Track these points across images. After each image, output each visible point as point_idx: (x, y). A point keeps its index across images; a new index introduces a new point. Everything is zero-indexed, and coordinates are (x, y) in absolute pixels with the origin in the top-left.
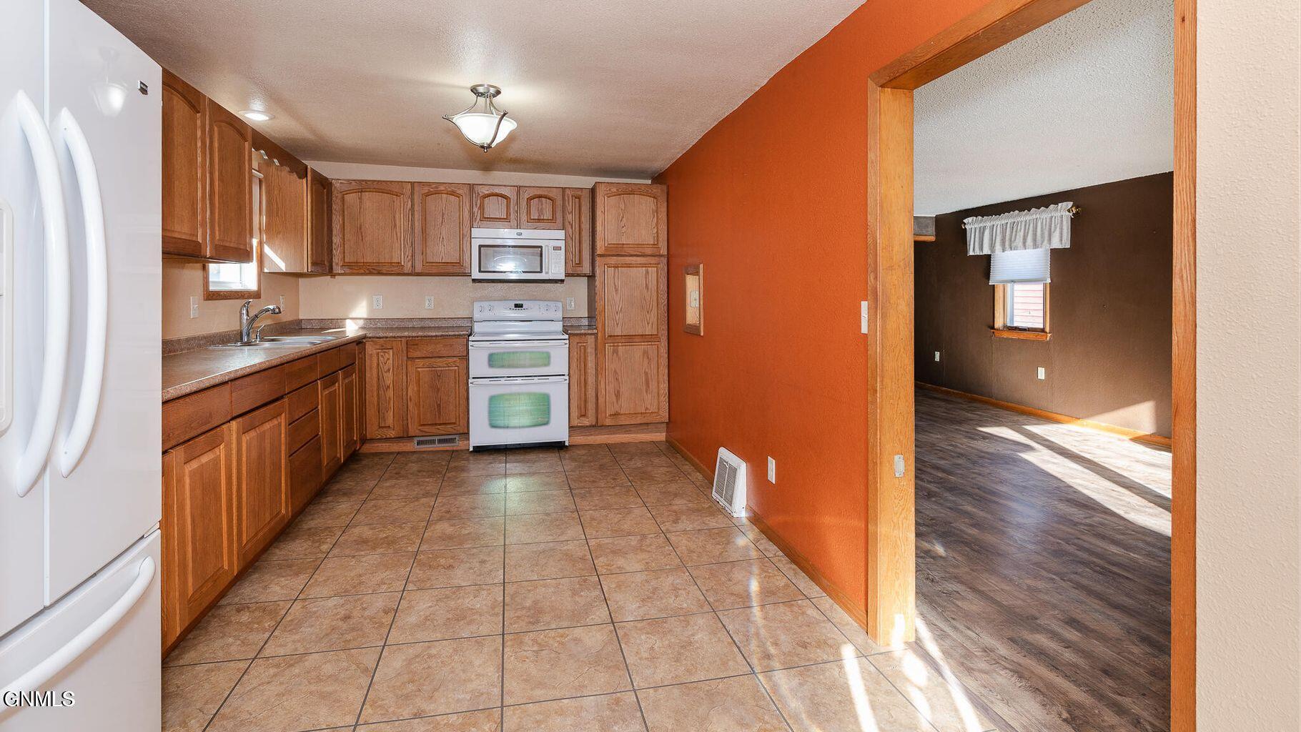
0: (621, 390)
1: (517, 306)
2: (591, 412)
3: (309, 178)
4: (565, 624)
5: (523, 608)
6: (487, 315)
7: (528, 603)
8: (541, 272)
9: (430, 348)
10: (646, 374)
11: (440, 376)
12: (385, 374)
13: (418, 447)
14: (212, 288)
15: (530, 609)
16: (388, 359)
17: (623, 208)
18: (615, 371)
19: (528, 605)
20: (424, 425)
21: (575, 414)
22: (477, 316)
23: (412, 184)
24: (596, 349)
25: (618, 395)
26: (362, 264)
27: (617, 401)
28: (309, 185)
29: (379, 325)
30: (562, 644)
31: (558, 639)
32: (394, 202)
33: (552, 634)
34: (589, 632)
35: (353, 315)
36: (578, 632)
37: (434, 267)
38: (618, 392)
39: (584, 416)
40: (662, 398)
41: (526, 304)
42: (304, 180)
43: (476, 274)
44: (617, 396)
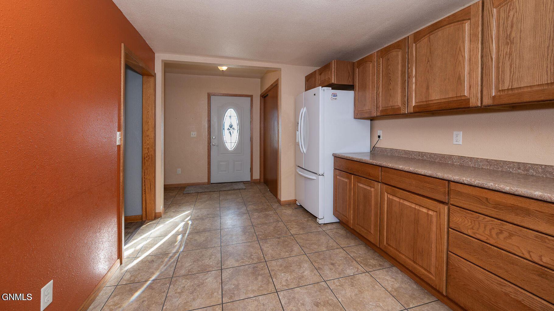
4: (242, 268)
5: (261, 275)
7: (260, 278)
15: (258, 274)
19: (260, 277)
30: (243, 259)
31: (244, 261)
33: (247, 263)
34: (232, 265)
36: (236, 264)
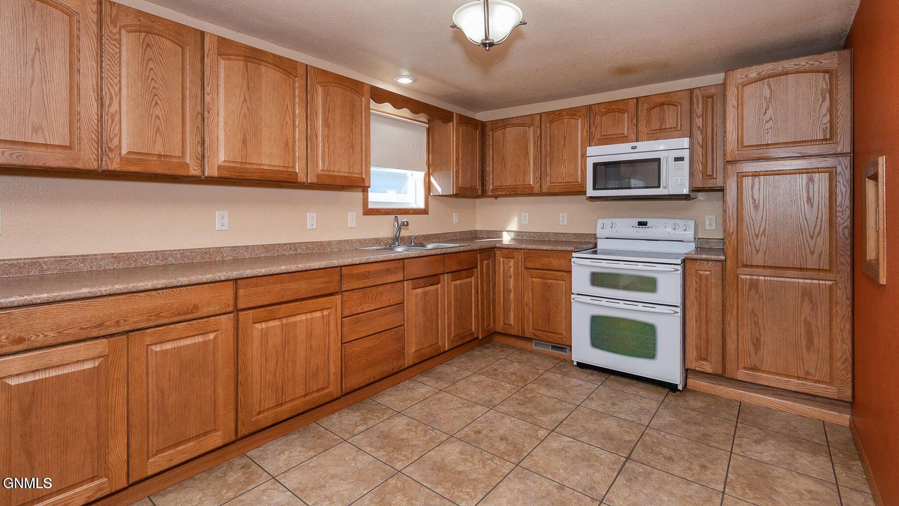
0: (762, 339)
1: (640, 224)
2: (715, 356)
3: (455, 122)
6: (607, 232)
8: (659, 187)
9: (546, 261)
10: (808, 324)
11: (549, 287)
12: (508, 279)
13: (536, 348)
14: (370, 206)
16: (510, 267)
17: (768, 96)
18: (753, 311)
20: (536, 329)
21: (692, 354)
22: (600, 233)
23: (541, 114)
24: (723, 280)
25: (757, 344)
26: (505, 187)
27: (756, 353)
28: (455, 128)
29: (525, 237)
32: (527, 133)
35: (509, 228)
37: (557, 187)
38: (758, 340)
39: (705, 359)
40: (839, 365)
41: (650, 222)
42: (451, 124)
43: (590, 192)
44: (754, 345)
